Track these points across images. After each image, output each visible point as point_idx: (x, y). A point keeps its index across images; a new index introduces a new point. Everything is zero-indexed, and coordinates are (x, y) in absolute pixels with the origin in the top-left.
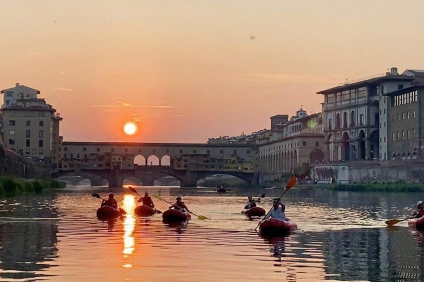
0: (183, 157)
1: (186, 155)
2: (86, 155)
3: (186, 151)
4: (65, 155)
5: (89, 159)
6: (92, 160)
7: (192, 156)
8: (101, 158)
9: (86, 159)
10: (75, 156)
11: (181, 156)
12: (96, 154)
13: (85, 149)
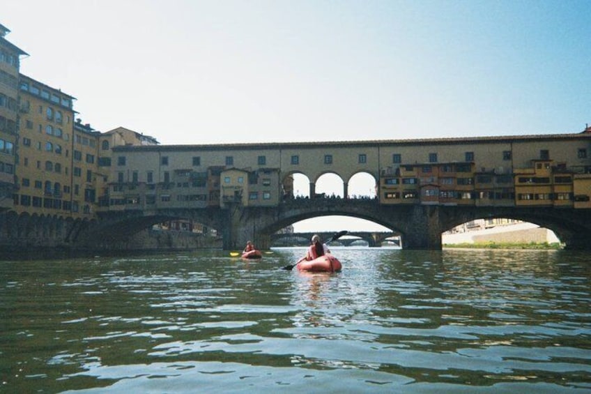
0: (403, 173)
1: (409, 168)
2: (167, 174)
3: (408, 156)
4: (121, 175)
5: (173, 184)
6: (179, 185)
7: (426, 168)
8: (199, 181)
9: (166, 185)
10: (143, 178)
11: (398, 170)
12: (189, 171)
13: (165, 161)
